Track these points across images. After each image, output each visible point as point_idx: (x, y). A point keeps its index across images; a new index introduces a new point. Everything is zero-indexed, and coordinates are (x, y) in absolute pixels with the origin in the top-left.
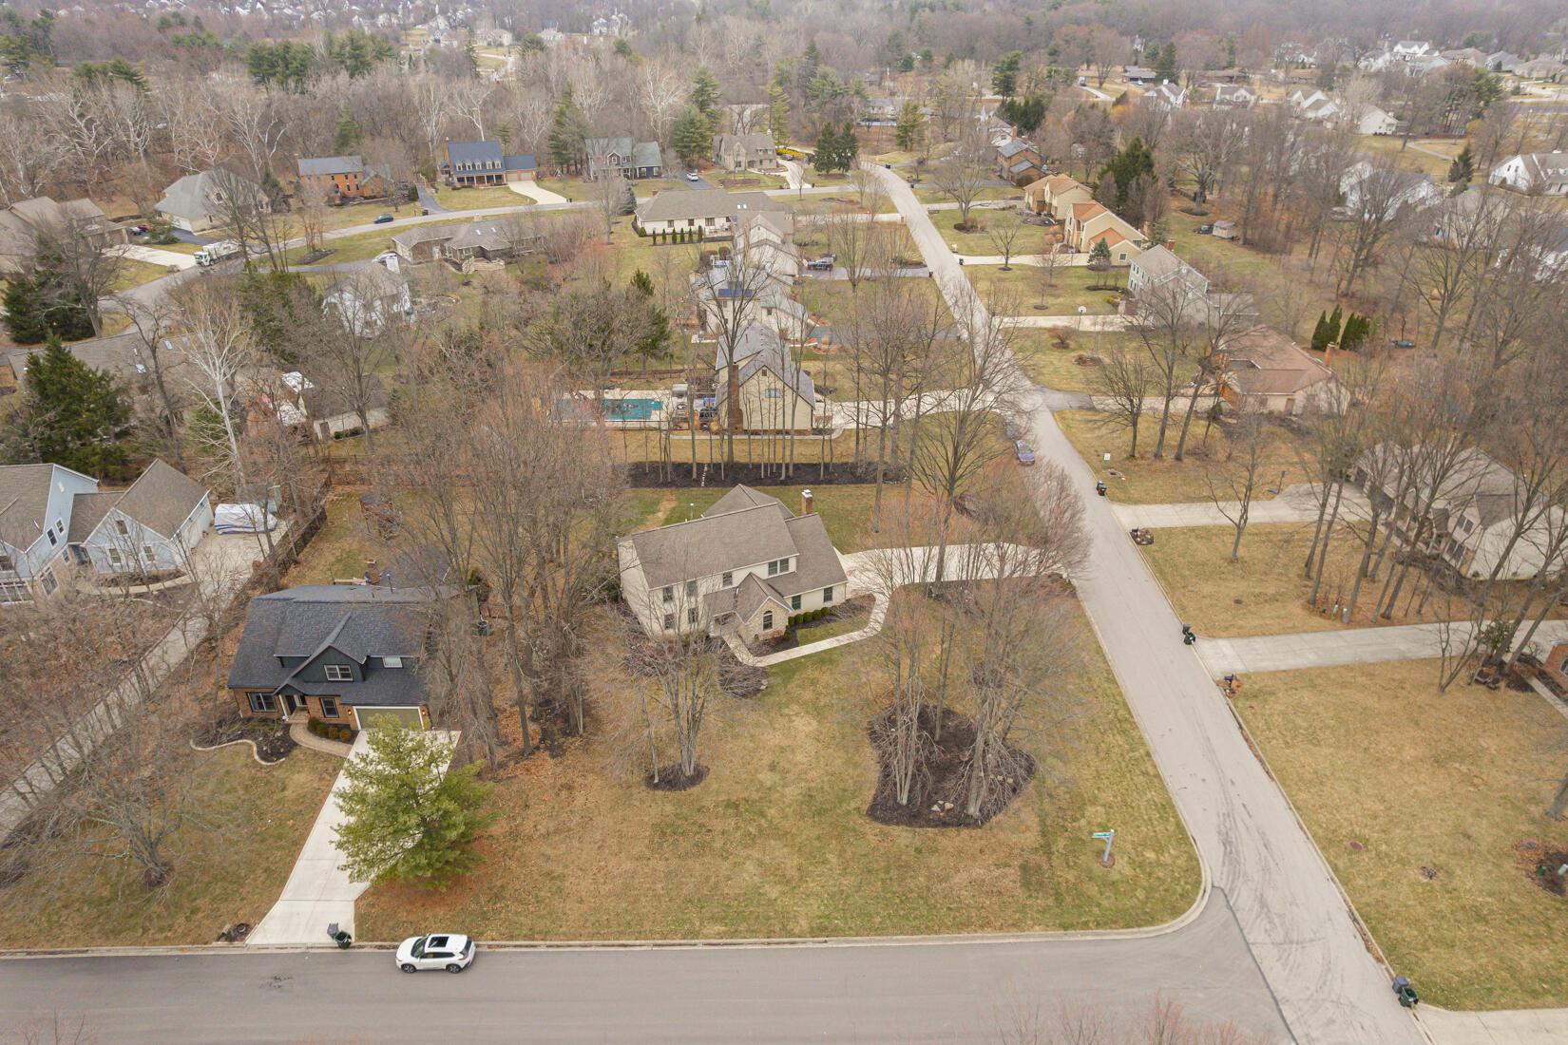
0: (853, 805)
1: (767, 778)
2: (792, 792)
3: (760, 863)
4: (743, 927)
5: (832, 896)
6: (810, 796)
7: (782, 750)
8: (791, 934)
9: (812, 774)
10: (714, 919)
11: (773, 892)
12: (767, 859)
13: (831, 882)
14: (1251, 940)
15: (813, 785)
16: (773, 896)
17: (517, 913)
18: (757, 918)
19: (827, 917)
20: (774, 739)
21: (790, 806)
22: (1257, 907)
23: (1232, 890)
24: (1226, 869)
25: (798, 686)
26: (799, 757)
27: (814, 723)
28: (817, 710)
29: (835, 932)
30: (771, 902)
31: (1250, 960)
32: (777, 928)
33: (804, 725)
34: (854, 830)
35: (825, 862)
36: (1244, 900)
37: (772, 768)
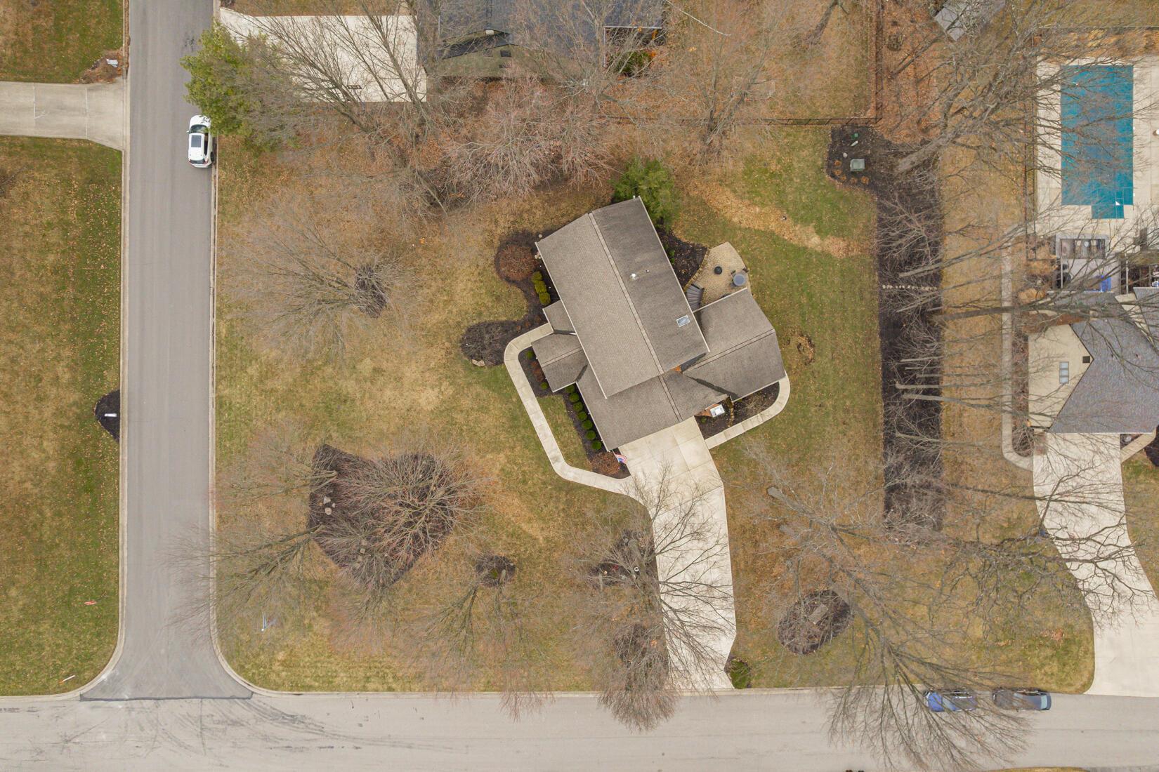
0: (334, 435)
1: (367, 366)
2: (349, 386)
3: (279, 361)
4: (224, 349)
5: (247, 413)
6: (345, 401)
7: (399, 379)
8: (218, 382)
9: (370, 404)
10: (231, 328)
11: (253, 370)
12: (281, 366)
13: (260, 413)
14: (206, 702)
15: (358, 403)
16: (249, 370)
17: (241, 189)
18: (231, 359)
19: (230, 409)
20: (411, 372)
21: (336, 384)
22: (232, 717)
23: (249, 705)
24: (268, 708)
25: (478, 395)
26: (388, 393)
27: (430, 408)
28: (446, 409)
29: (219, 414)
30: (243, 369)
31: (189, 695)
32: (223, 373)
33: (428, 398)
34: (309, 434)
35: (278, 410)
36: (238, 710)
37: (377, 371)
